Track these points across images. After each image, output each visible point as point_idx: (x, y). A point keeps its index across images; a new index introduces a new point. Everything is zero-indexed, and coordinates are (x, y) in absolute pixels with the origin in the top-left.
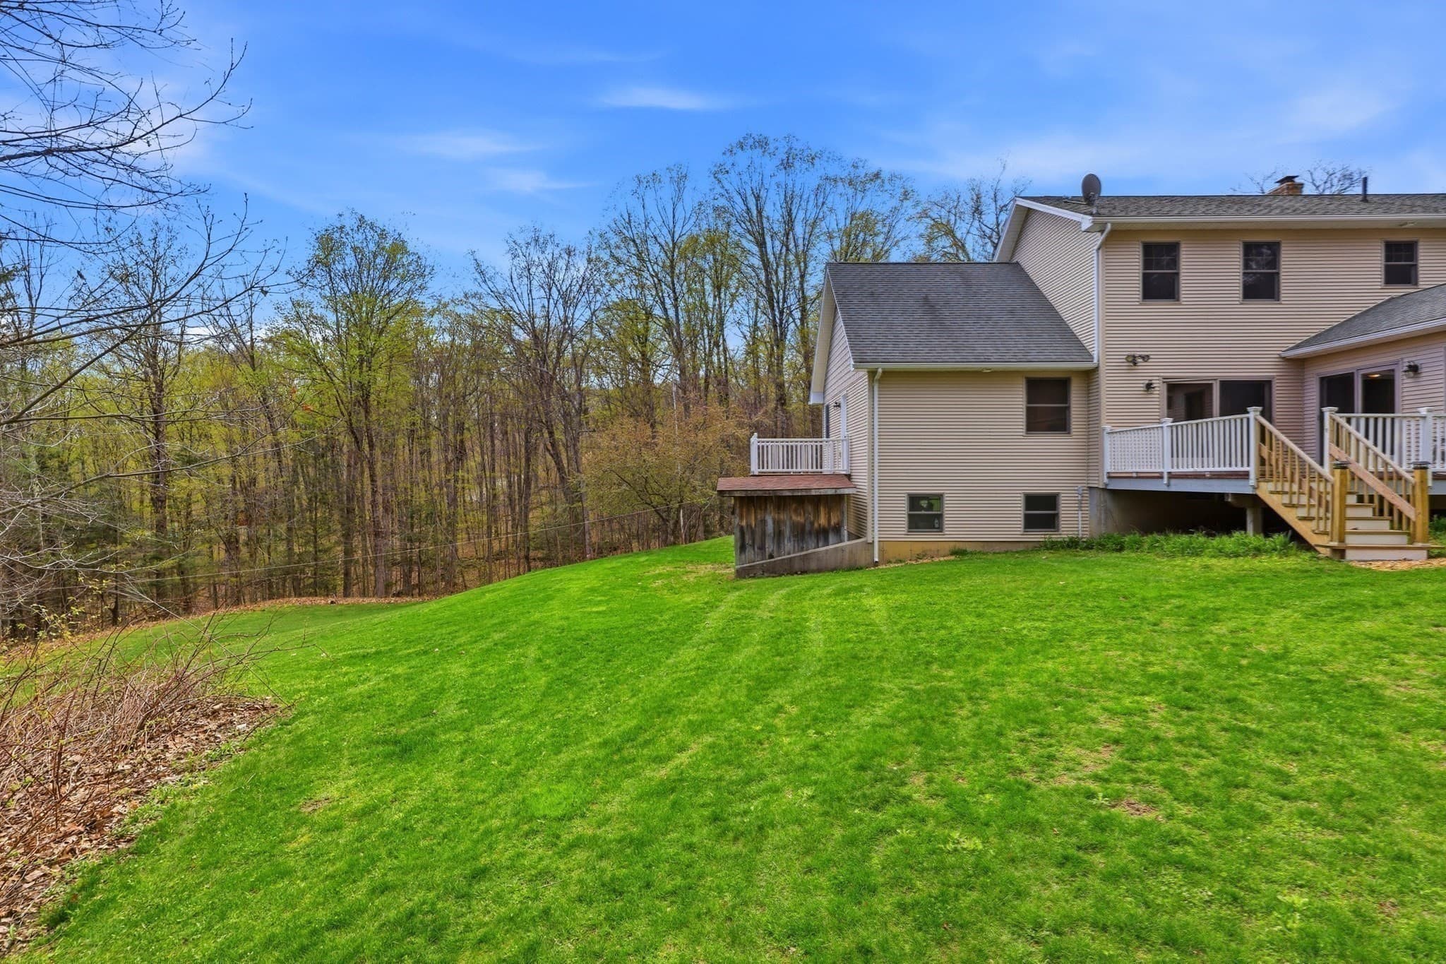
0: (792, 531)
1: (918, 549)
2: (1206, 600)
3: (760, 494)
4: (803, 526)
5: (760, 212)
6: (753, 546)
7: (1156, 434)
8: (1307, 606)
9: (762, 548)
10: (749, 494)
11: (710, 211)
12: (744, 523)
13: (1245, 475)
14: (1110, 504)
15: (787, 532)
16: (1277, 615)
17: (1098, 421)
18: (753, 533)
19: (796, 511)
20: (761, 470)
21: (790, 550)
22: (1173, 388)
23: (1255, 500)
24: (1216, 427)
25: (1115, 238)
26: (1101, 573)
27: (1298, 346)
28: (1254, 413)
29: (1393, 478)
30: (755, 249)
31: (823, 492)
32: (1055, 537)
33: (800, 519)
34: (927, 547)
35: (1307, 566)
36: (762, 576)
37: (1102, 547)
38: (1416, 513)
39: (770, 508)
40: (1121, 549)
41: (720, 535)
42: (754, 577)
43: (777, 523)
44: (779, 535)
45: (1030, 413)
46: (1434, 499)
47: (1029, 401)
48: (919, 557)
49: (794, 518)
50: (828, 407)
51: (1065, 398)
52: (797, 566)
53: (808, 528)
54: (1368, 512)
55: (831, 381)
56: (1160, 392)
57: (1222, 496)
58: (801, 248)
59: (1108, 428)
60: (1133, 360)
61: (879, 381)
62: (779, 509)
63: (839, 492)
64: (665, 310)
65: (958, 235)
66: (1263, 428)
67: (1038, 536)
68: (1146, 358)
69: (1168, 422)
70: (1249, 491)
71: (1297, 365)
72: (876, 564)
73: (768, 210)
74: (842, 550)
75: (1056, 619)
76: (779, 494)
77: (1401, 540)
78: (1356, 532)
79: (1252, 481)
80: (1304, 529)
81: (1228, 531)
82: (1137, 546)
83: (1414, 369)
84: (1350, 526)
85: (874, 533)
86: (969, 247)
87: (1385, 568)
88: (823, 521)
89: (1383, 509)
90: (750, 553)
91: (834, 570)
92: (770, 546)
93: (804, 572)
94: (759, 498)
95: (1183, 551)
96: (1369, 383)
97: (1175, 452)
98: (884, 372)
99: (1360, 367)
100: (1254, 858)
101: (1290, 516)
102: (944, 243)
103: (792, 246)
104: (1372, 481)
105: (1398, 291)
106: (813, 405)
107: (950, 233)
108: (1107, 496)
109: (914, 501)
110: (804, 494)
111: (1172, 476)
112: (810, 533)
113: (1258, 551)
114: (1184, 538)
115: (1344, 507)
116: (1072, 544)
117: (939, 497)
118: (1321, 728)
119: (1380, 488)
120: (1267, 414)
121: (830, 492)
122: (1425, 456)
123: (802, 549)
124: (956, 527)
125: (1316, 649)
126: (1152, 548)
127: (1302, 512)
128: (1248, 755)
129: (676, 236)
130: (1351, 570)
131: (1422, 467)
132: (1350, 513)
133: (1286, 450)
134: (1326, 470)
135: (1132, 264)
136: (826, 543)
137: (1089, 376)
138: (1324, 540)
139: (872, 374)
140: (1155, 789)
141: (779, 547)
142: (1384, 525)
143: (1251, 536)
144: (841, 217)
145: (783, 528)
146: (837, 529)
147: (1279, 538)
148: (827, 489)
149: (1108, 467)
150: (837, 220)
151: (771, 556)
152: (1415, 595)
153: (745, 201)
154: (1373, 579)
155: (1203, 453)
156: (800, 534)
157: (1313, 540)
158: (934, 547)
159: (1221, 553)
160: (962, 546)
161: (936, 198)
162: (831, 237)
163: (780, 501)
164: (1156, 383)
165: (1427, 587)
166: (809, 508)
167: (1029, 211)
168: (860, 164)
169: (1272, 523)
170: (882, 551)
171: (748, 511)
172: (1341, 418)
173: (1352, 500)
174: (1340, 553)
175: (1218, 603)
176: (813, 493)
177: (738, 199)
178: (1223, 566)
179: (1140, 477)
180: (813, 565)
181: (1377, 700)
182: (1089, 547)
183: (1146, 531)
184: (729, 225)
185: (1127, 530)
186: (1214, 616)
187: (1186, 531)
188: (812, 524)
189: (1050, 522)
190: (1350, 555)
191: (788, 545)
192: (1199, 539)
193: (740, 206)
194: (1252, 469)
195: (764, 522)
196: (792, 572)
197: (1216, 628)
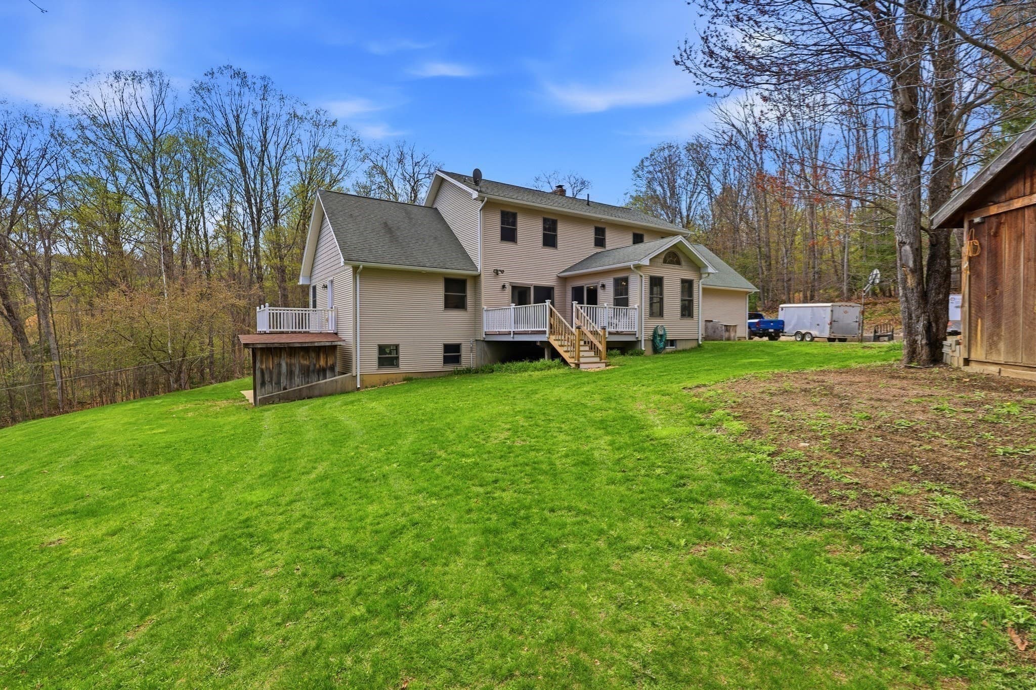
0: (300, 370)
1: (384, 378)
2: (531, 387)
3: (277, 345)
4: (309, 367)
5: (239, 130)
6: (271, 382)
7: (508, 311)
8: (567, 385)
9: (278, 383)
10: (269, 346)
11: (191, 118)
12: (264, 367)
13: (544, 332)
14: (486, 349)
15: (297, 372)
16: (557, 389)
17: (480, 304)
18: (271, 373)
19: (303, 357)
20: (272, 330)
21: (298, 383)
22: (514, 288)
23: (548, 344)
24: (532, 308)
25: (489, 206)
26: (486, 382)
27: (564, 271)
28: (548, 302)
29: (595, 333)
30: (234, 157)
31: (322, 344)
32: (459, 368)
33: (306, 363)
34: (389, 376)
35: (567, 372)
36: (279, 402)
37: (483, 372)
38: (601, 347)
39: (284, 355)
40: (493, 371)
41: (211, 383)
42: (273, 403)
43: (289, 366)
44: (291, 374)
45: (447, 298)
46: (608, 342)
47: (446, 291)
48: (384, 384)
49: (302, 362)
50: (314, 288)
51: (464, 290)
52: (304, 394)
53: (311, 368)
54: (587, 348)
55: (317, 270)
56: (509, 290)
57: (535, 342)
58: (274, 163)
59: (485, 307)
60: (496, 272)
61: (361, 274)
62: (291, 356)
63: (334, 344)
64: (146, 195)
65: (389, 175)
66: (551, 310)
67: (450, 368)
68: (502, 272)
69: (513, 305)
70: (546, 340)
71: (563, 280)
72: (358, 389)
73: (246, 130)
74: (336, 381)
75: (473, 400)
76: (291, 345)
77: (597, 360)
78: (583, 357)
79: (547, 335)
80: (566, 356)
81: (537, 359)
82: (500, 370)
83: (603, 286)
84: (582, 354)
85: (357, 369)
86: (395, 184)
87: (592, 371)
88: (322, 363)
89: (593, 347)
90: (268, 387)
91: (331, 394)
92: (284, 382)
93: (309, 398)
94: (275, 348)
95: (521, 370)
96: (589, 290)
97: (516, 322)
98: (364, 268)
99: (586, 283)
100: (554, 444)
101: (561, 350)
102: (379, 179)
103: (266, 162)
104: (589, 335)
105: (599, 250)
106: (302, 286)
107: (383, 173)
108: (484, 344)
109: (382, 349)
110: (309, 345)
111: (515, 333)
112: (313, 371)
113: (549, 367)
114: (520, 364)
115: (580, 346)
116: (468, 371)
117: (397, 346)
118: (570, 416)
119: (591, 338)
120: (552, 303)
121: (328, 344)
122: (606, 324)
123: (308, 383)
124: (406, 365)
125: (570, 397)
126: (507, 370)
127: (565, 349)
128: (551, 425)
129: (158, 134)
130: (581, 372)
131: (604, 328)
132: (582, 348)
133: (560, 322)
134: (574, 330)
135: (496, 221)
136: (325, 378)
137: (476, 278)
138: (572, 360)
139: (355, 269)
140: (525, 438)
141: (291, 382)
142: (592, 354)
143: (546, 361)
144: (305, 146)
145: (293, 368)
146: (332, 368)
147: (557, 361)
148: (325, 342)
149: (485, 329)
150: (303, 150)
151: (285, 389)
152: (600, 379)
153: (225, 116)
154: (588, 374)
155: (527, 322)
156: (306, 372)
157: (569, 360)
158: (394, 377)
159: (536, 369)
160: (410, 375)
161: (373, 147)
162: (298, 160)
163: (292, 350)
164: (507, 285)
165: (604, 376)
166: (313, 355)
167: (443, 180)
168: (322, 113)
169: (555, 354)
170: (362, 381)
171: (267, 359)
172: (579, 306)
173: (582, 343)
174: (578, 365)
175: (536, 388)
176: (316, 344)
177: (218, 114)
178: (537, 374)
179: (500, 334)
180: (317, 392)
181: (585, 406)
182: (477, 372)
183: (503, 361)
184: (209, 133)
185: (494, 361)
186: (535, 392)
187: (521, 360)
188: (315, 365)
189: (456, 360)
190: (582, 366)
191: (297, 380)
192: (526, 363)
193: (221, 121)
194: (547, 329)
195: (280, 365)
196: (301, 398)
197: (537, 396)
